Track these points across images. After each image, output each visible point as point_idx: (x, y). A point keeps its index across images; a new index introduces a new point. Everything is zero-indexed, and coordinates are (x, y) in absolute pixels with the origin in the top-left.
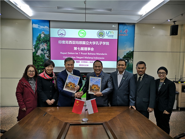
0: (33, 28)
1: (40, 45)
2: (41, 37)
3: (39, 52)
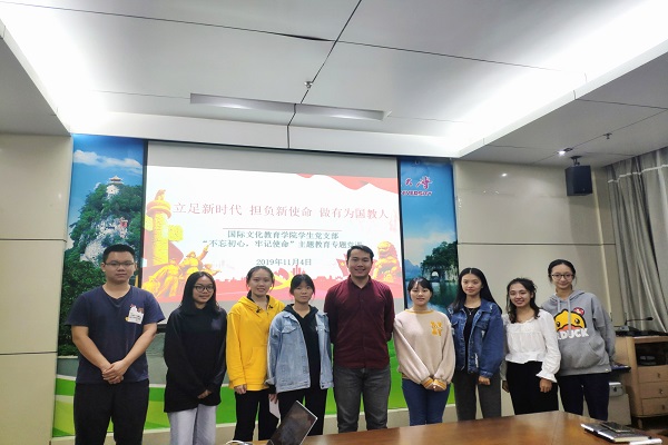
0: (74, 165)
1: (98, 222)
2: (106, 195)
3: (94, 251)
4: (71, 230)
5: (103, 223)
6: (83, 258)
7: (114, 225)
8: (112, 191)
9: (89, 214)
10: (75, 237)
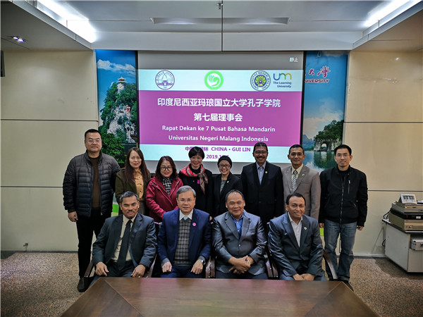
0: (98, 71)
1: (115, 109)
2: (117, 90)
3: (114, 127)
4: (101, 114)
5: (117, 109)
6: (109, 132)
7: (123, 110)
8: (120, 87)
9: (109, 103)
10: (103, 119)
